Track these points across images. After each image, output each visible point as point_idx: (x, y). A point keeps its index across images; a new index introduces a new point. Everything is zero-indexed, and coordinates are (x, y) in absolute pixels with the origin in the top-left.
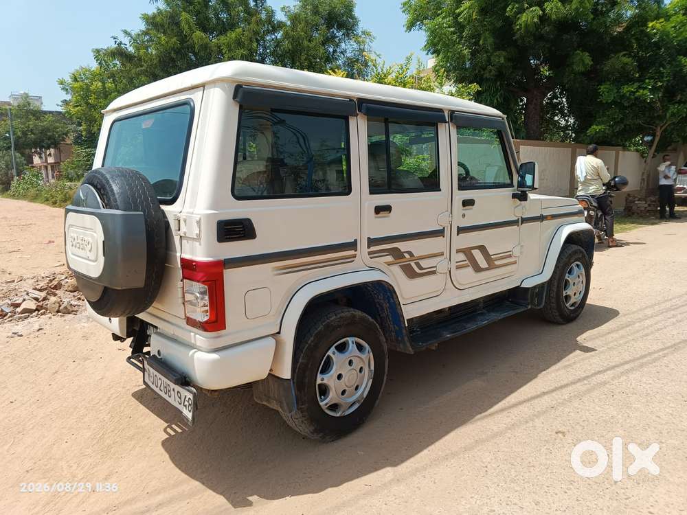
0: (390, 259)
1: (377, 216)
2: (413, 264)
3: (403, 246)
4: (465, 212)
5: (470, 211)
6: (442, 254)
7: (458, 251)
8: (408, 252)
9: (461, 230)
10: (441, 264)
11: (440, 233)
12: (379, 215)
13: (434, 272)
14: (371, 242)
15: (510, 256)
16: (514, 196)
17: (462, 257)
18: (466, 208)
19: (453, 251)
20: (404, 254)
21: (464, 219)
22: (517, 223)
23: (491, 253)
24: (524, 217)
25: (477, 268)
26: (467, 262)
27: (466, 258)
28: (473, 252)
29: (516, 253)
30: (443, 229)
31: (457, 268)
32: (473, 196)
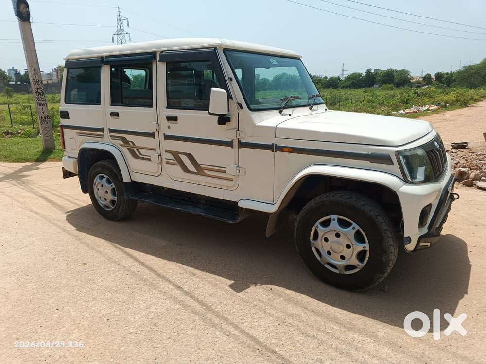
0: (121, 142)
1: (111, 117)
2: (135, 149)
3: (129, 137)
5: (172, 124)
6: (154, 150)
7: (166, 151)
8: (132, 142)
9: (167, 137)
10: (154, 156)
11: (152, 135)
12: (113, 117)
13: (149, 160)
14: (111, 131)
15: (224, 172)
17: (170, 156)
18: (169, 121)
19: (163, 150)
20: (130, 143)
21: (169, 130)
22: (230, 144)
23: (199, 163)
24: (242, 141)
25: (185, 169)
26: (175, 161)
27: (173, 159)
28: (180, 156)
29: (231, 171)
30: (154, 133)
31: (167, 163)
32: (178, 114)
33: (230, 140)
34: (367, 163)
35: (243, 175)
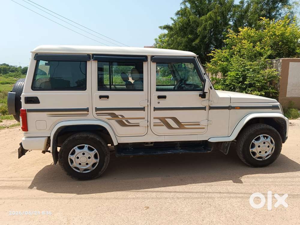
0: (109, 117)
1: (100, 99)
2: (124, 121)
3: (117, 113)
4: (160, 101)
5: (162, 101)
6: (144, 118)
7: (154, 118)
8: (121, 116)
9: (155, 109)
10: (143, 123)
11: (143, 109)
12: (101, 99)
13: (138, 126)
14: (97, 109)
15: (199, 125)
16: (200, 95)
17: (158, 121)
18: (160, 99)
19: (152, 118)
20: (118, 116)
21: (158, 104)
22: (204, 108)
23: (181, 122)
24: (211, 106)
25: (169, 127)
26: (162, 124)
27: (161, 122)
28: (167, 119)
29: (203, 123)
30: (144, 107)
31: (154, 125)
32: (167, 94)
33: (204, 106)
34: (271, 110)
35: (211, 124)
